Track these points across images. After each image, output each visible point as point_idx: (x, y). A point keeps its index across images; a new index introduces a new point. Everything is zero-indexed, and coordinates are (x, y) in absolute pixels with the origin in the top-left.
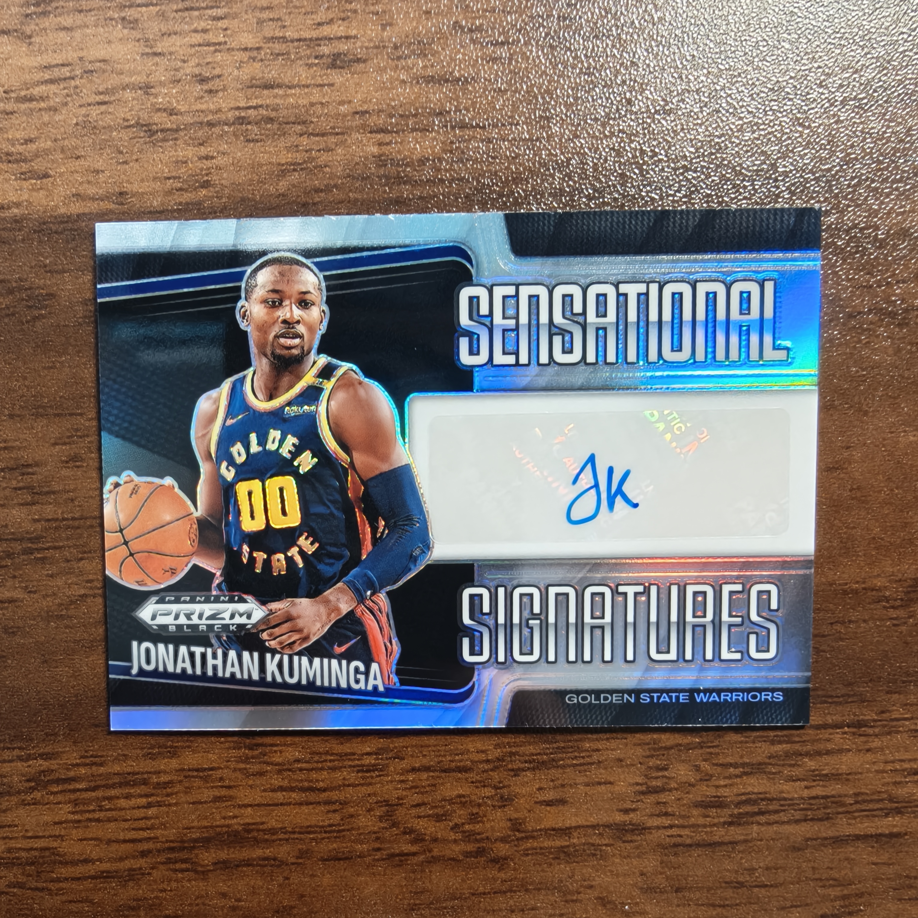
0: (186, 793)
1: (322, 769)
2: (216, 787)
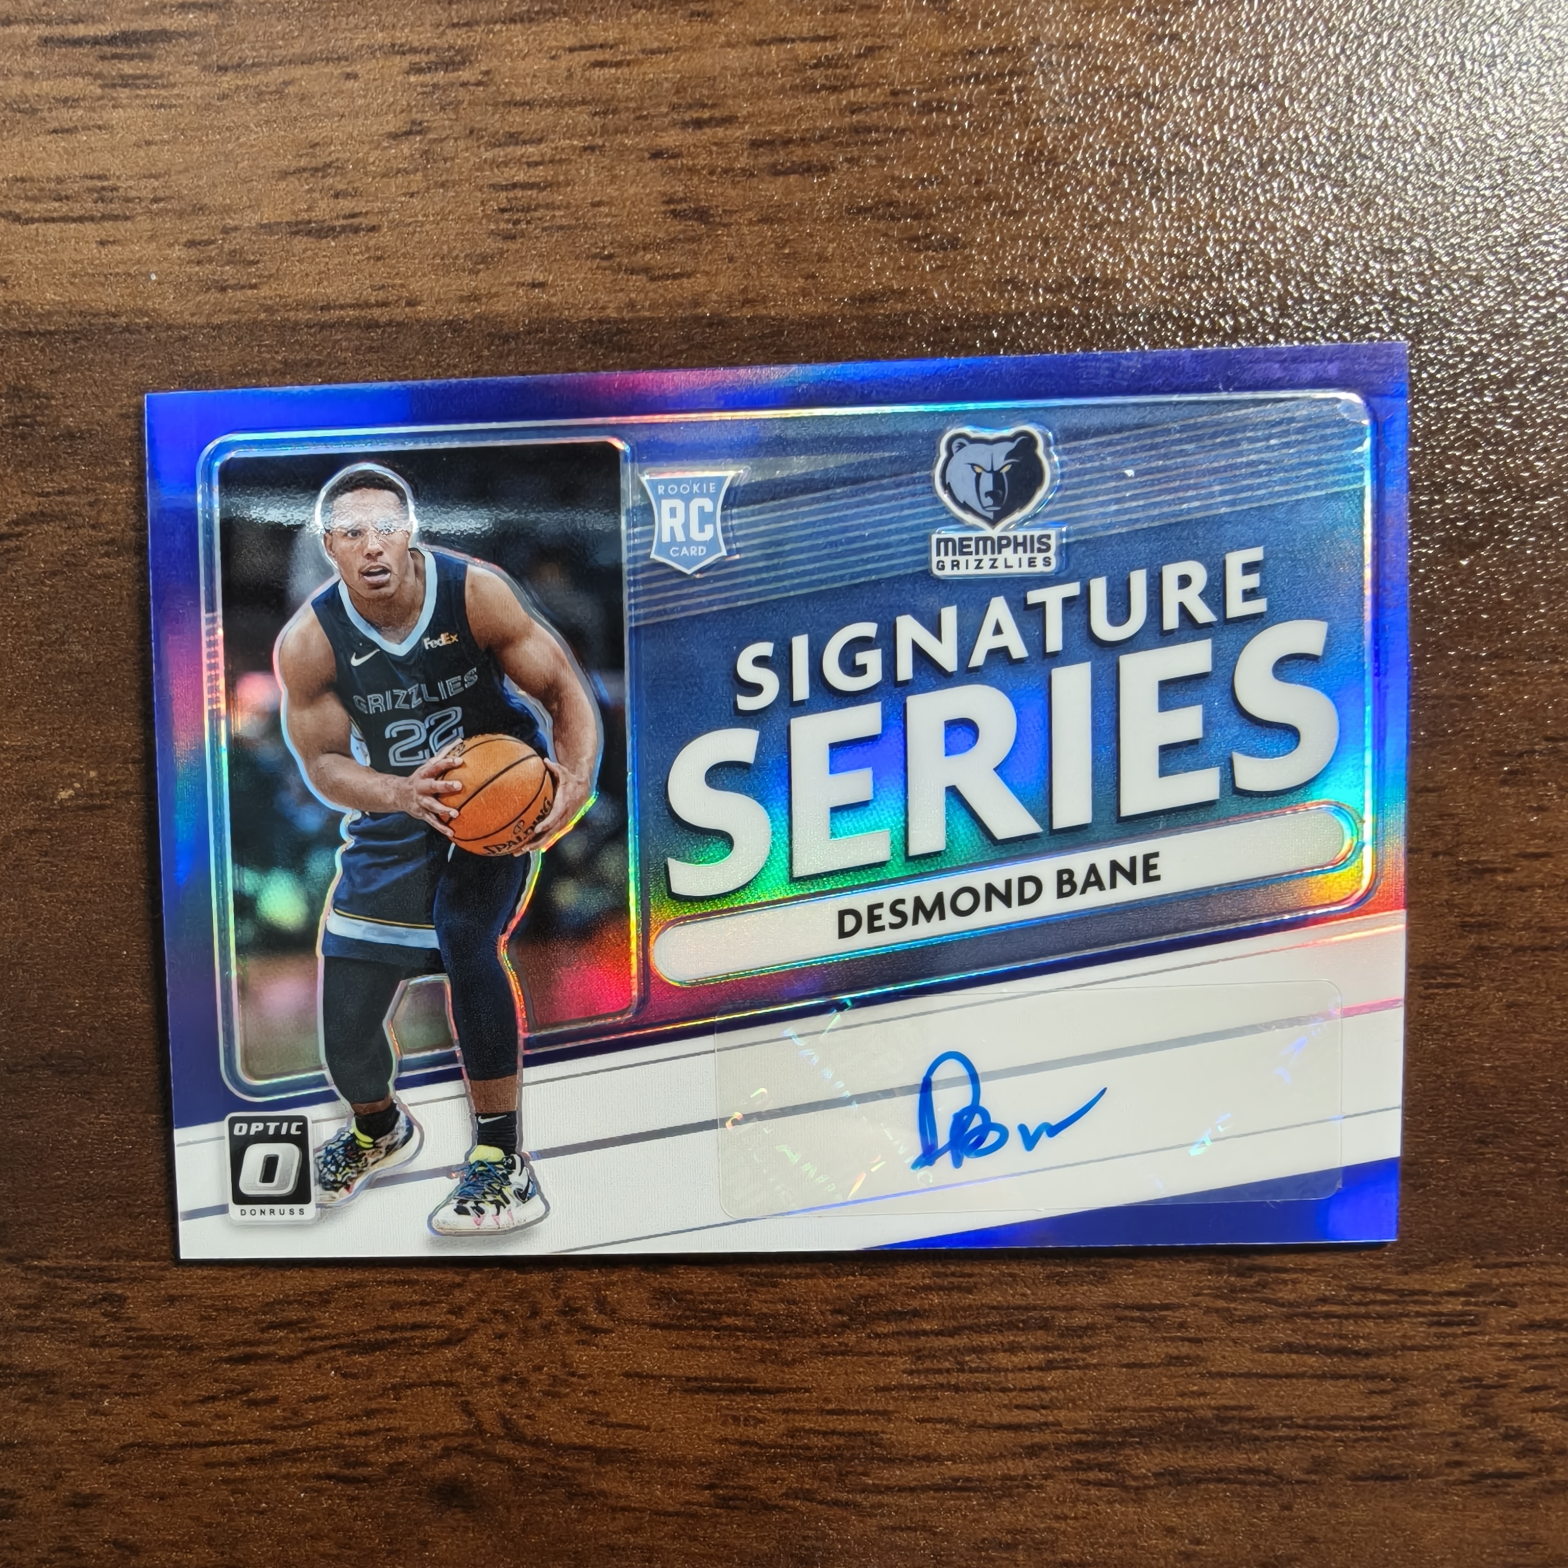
0: (1118, 1346)
1: (1367, 1316)
2: (1172, 1339)
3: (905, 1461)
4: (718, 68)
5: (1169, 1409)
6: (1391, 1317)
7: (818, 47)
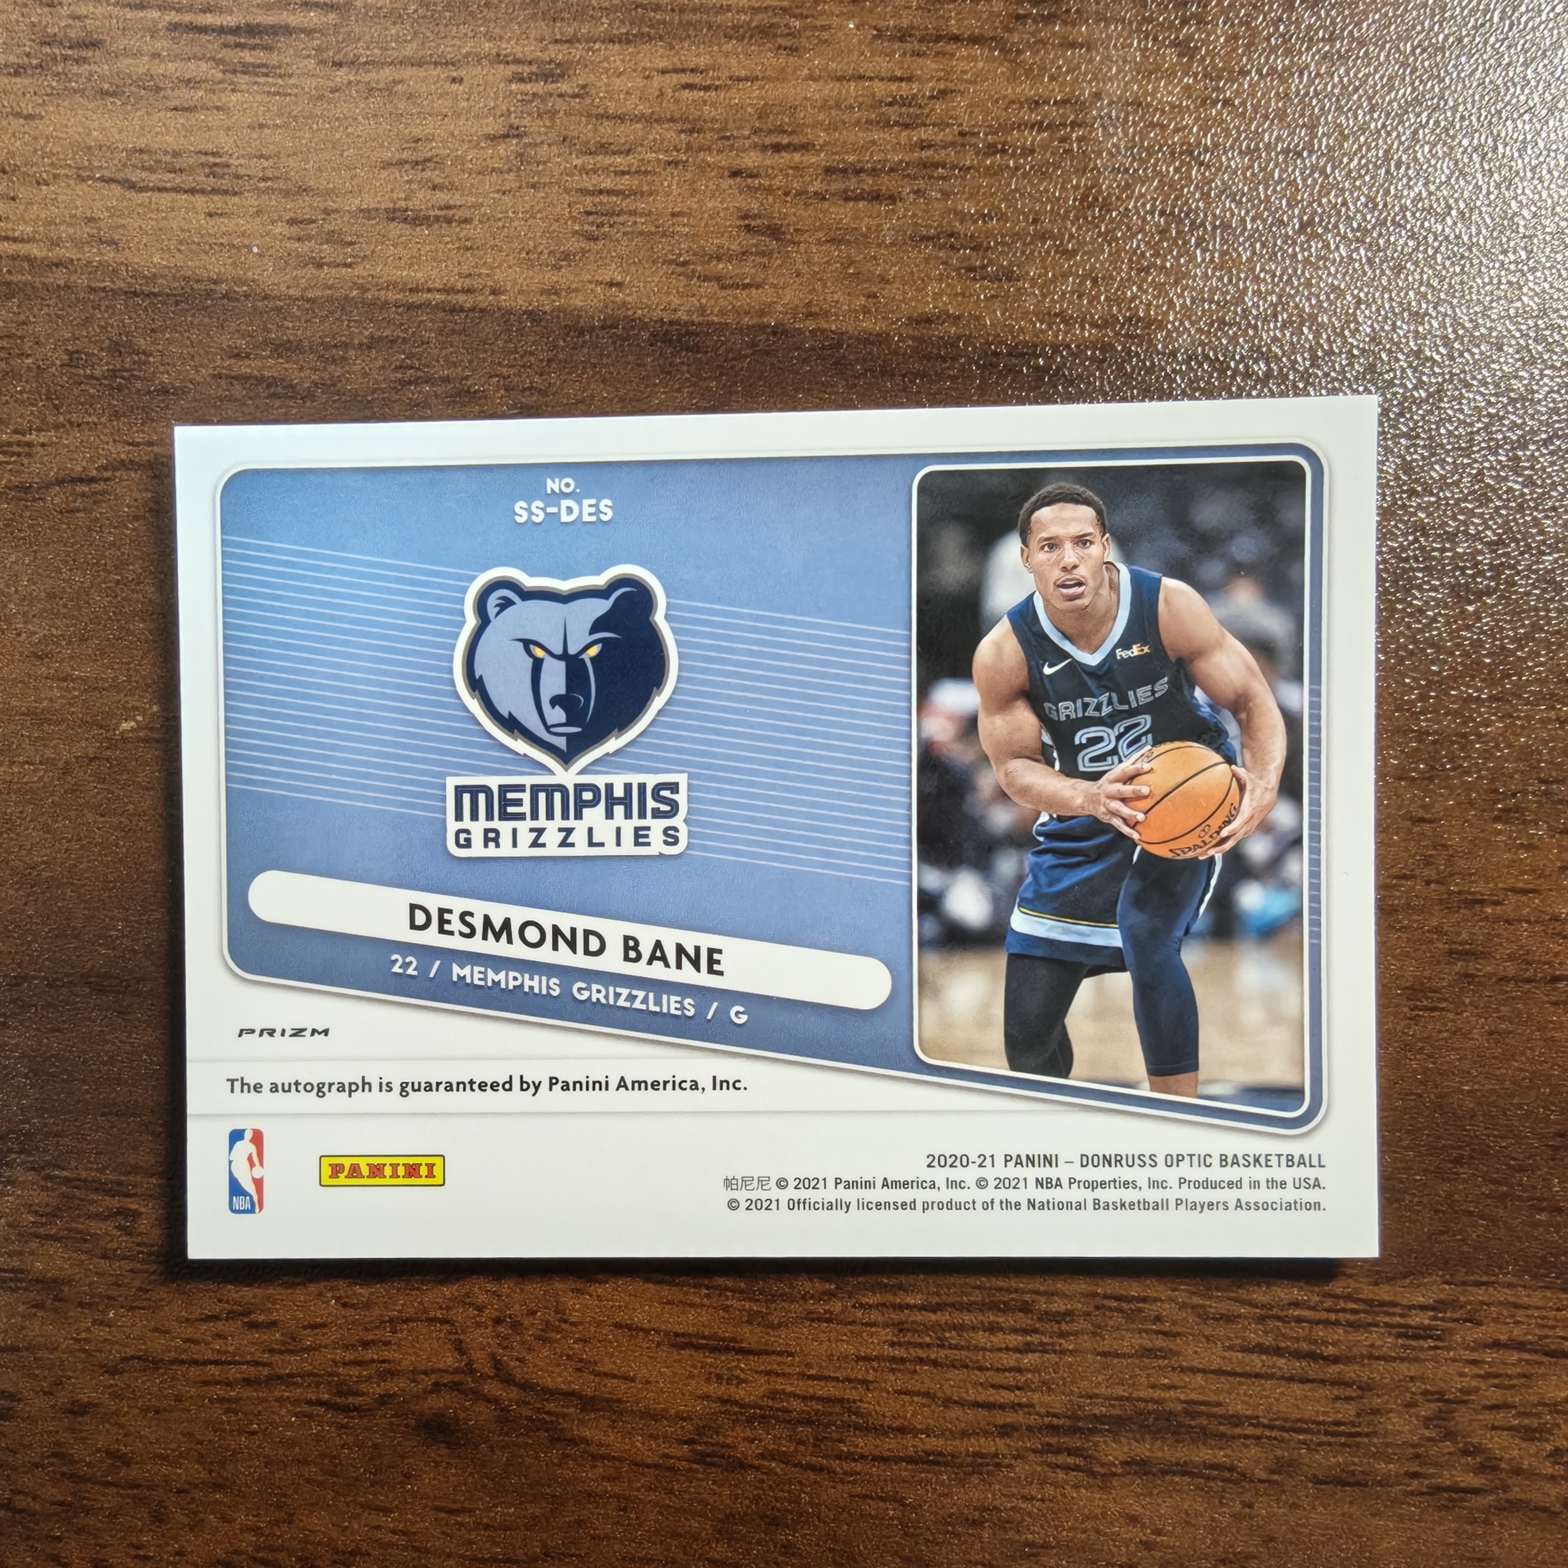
0: (1094, 1334)
1: (1337, 1323)
2: (1147, 1331)
3: (882, 1431)
4: (799, 97)
5: (1140, 1399)
6: (1359, 1326)
7: (894, 87)
